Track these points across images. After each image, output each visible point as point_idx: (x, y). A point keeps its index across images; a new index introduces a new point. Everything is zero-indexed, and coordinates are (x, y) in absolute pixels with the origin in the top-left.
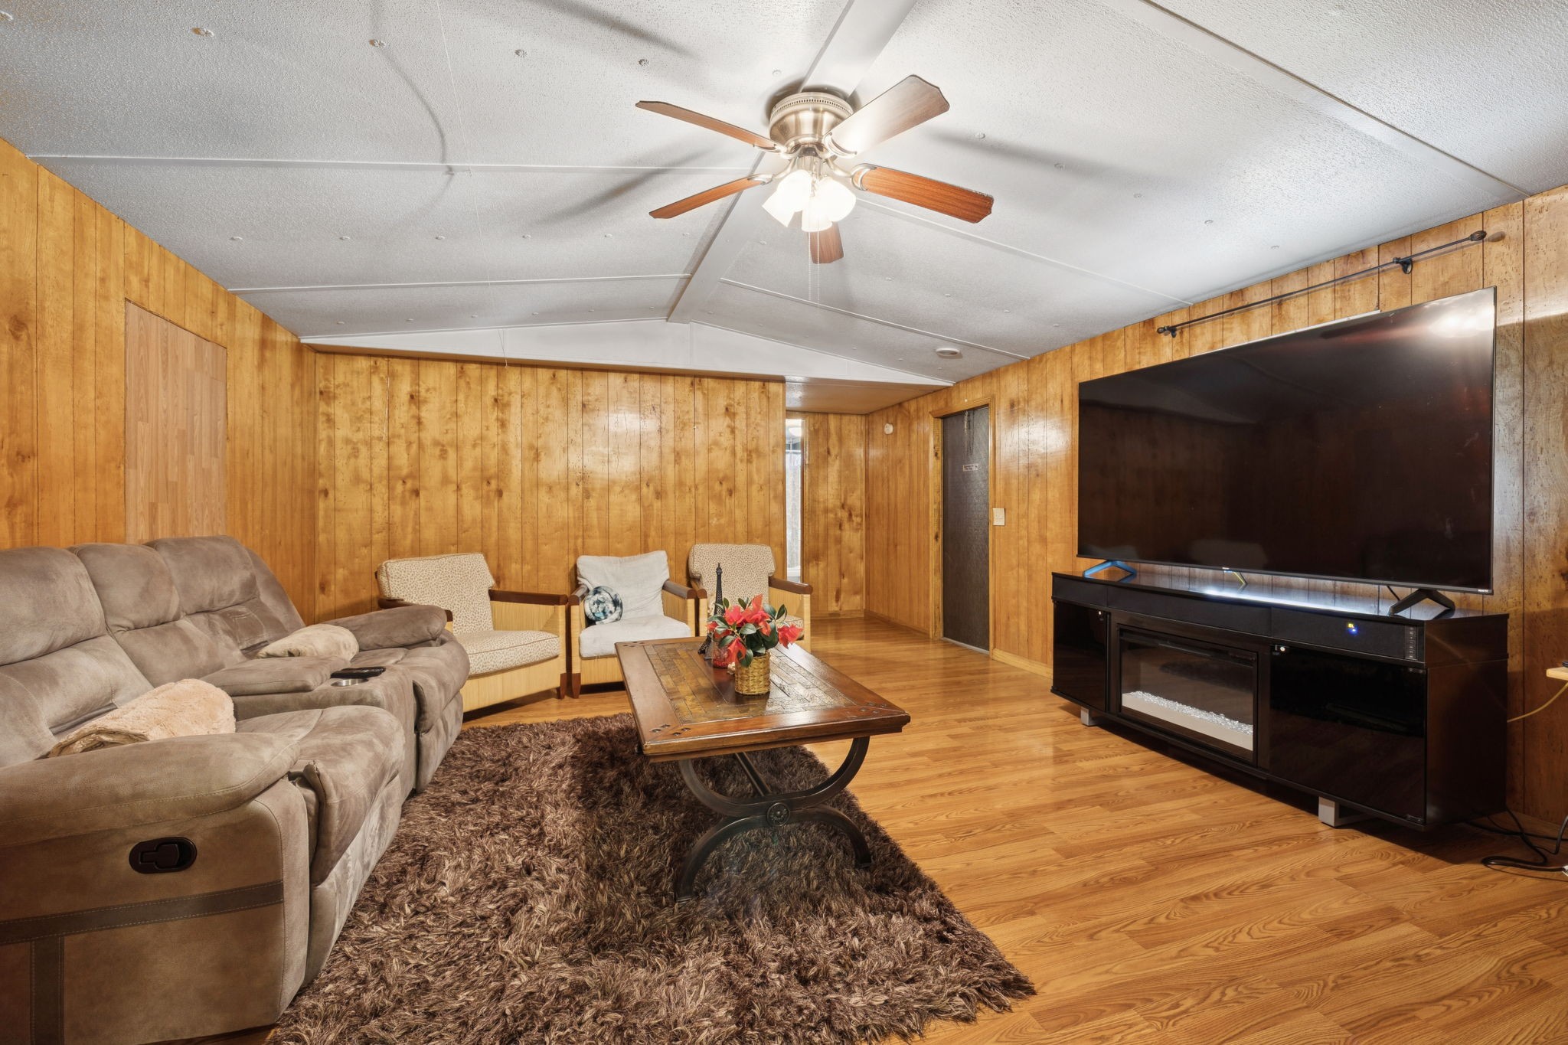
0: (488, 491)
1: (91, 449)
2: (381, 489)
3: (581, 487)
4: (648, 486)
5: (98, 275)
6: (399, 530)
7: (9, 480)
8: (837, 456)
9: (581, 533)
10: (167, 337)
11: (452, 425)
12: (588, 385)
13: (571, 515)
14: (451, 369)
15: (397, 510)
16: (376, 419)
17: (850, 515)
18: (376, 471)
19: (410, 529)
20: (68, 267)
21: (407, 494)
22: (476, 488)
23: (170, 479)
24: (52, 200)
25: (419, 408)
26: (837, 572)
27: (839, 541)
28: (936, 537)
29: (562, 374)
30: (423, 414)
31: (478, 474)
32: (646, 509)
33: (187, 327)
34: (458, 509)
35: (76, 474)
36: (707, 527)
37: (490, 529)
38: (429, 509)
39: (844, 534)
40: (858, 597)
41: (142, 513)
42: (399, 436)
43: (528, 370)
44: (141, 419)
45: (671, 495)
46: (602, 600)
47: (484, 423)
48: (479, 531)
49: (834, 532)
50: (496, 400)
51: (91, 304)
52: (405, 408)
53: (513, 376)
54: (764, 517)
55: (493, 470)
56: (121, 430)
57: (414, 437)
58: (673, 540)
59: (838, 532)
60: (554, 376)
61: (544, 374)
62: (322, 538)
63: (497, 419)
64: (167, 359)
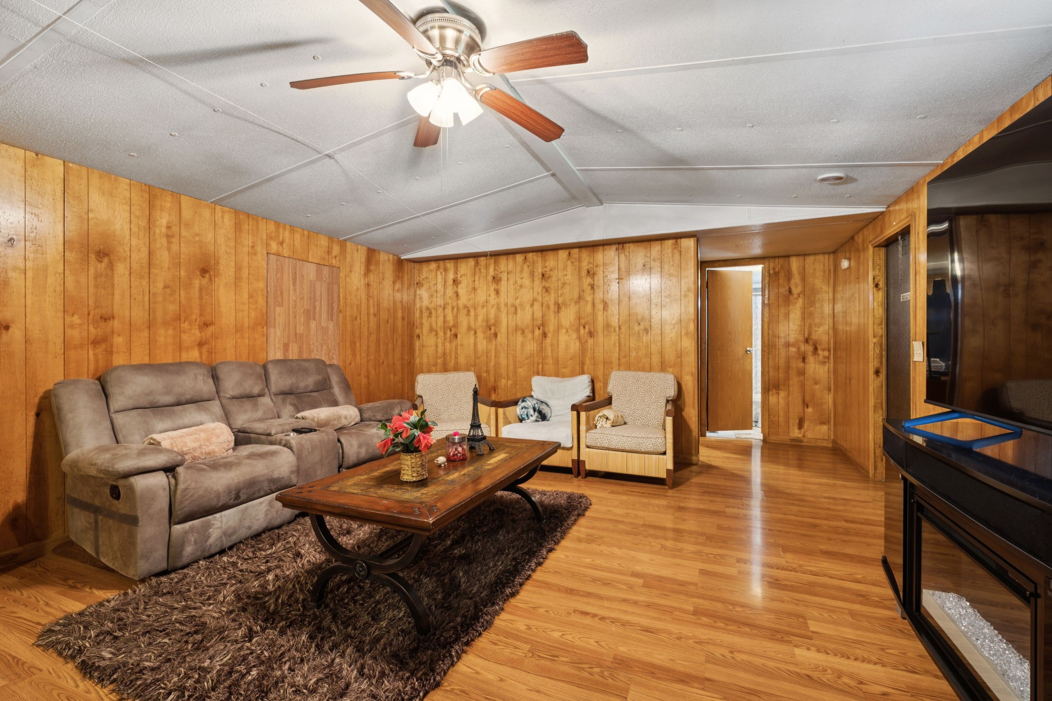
0: (490, 334)
1: (246, 320)
2: (441, 334)
3: (541, 329)
4: (584, 327)
5: (250, 245)
6: (449, 357)
7: (200, 335)
8: (799, 295)
9: (541, 362)
10: (296, 267)
11: (473, 296)
12: (545, 261)
13: (535, 349)
14: (471, 262)
15: (448, 345)
16: (439, 295)
17: (816, 349)
18: (439, 325)
19: (453, 357)
20: (232, 244)
21: (452, 337)
22: (484, 333)
23: (298, 332)
24: (223, 217)
25: (457, 287)
26: (801, 402)
27: (802, 373)
28: (877, 372)
29: (530, 255)
30: (459, 290)
31: (485, 324)
32: (583, 344)
33: (310, 260)
34: (475, 344)
35: (237, 331)
36: (628, 359)
37: (491, 357)
38: (462, 345)
39: (807, 366)
40: (825, 427)
41: (278, 348)
42: (448, 304)
43: (511, 256)
44: (279, 306)
45: (600, 334)
46: (527, 406)
47: (488, 293)
48: (485, 358)
49: (797, 364)
50: (494, 278)
51: (246, 259)
52: (451, 288)
53: (503, 260)
54: (676, 351)
55: (492, 321)
56: (265, 311)
57: (455, 304)
58: (602, 367)
59: (801, 365)
60: (525, 257)
61: (519, 258)
62: (417, 361)
63: (495, 289)
64: (296, 277)
